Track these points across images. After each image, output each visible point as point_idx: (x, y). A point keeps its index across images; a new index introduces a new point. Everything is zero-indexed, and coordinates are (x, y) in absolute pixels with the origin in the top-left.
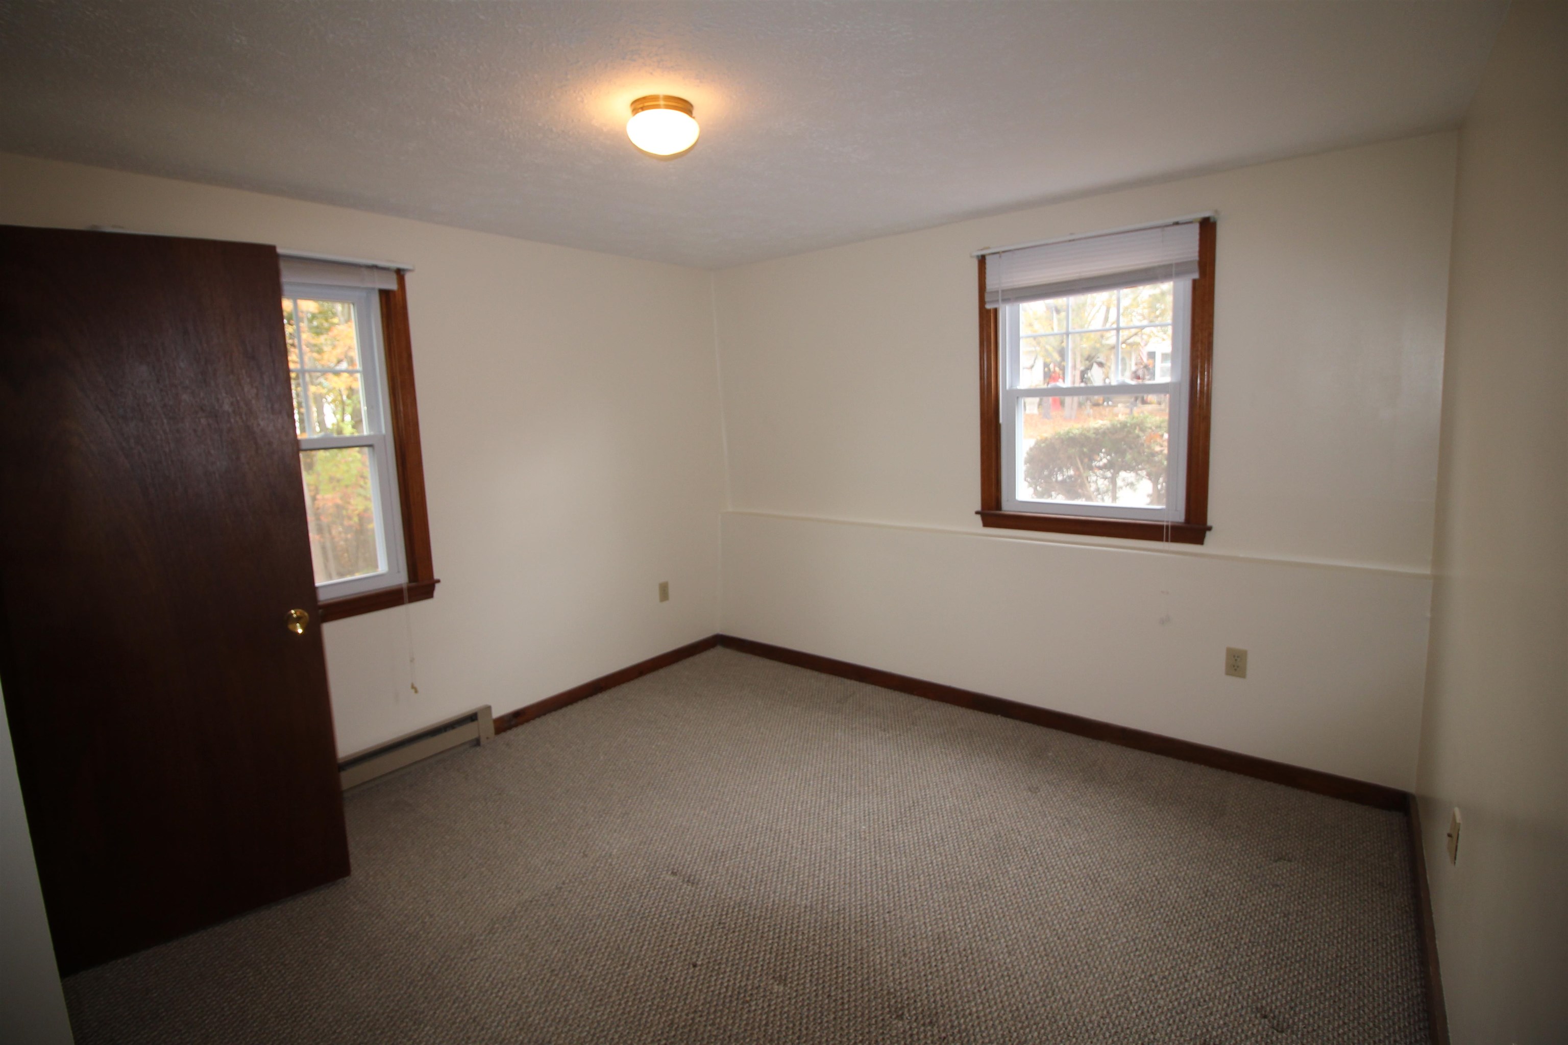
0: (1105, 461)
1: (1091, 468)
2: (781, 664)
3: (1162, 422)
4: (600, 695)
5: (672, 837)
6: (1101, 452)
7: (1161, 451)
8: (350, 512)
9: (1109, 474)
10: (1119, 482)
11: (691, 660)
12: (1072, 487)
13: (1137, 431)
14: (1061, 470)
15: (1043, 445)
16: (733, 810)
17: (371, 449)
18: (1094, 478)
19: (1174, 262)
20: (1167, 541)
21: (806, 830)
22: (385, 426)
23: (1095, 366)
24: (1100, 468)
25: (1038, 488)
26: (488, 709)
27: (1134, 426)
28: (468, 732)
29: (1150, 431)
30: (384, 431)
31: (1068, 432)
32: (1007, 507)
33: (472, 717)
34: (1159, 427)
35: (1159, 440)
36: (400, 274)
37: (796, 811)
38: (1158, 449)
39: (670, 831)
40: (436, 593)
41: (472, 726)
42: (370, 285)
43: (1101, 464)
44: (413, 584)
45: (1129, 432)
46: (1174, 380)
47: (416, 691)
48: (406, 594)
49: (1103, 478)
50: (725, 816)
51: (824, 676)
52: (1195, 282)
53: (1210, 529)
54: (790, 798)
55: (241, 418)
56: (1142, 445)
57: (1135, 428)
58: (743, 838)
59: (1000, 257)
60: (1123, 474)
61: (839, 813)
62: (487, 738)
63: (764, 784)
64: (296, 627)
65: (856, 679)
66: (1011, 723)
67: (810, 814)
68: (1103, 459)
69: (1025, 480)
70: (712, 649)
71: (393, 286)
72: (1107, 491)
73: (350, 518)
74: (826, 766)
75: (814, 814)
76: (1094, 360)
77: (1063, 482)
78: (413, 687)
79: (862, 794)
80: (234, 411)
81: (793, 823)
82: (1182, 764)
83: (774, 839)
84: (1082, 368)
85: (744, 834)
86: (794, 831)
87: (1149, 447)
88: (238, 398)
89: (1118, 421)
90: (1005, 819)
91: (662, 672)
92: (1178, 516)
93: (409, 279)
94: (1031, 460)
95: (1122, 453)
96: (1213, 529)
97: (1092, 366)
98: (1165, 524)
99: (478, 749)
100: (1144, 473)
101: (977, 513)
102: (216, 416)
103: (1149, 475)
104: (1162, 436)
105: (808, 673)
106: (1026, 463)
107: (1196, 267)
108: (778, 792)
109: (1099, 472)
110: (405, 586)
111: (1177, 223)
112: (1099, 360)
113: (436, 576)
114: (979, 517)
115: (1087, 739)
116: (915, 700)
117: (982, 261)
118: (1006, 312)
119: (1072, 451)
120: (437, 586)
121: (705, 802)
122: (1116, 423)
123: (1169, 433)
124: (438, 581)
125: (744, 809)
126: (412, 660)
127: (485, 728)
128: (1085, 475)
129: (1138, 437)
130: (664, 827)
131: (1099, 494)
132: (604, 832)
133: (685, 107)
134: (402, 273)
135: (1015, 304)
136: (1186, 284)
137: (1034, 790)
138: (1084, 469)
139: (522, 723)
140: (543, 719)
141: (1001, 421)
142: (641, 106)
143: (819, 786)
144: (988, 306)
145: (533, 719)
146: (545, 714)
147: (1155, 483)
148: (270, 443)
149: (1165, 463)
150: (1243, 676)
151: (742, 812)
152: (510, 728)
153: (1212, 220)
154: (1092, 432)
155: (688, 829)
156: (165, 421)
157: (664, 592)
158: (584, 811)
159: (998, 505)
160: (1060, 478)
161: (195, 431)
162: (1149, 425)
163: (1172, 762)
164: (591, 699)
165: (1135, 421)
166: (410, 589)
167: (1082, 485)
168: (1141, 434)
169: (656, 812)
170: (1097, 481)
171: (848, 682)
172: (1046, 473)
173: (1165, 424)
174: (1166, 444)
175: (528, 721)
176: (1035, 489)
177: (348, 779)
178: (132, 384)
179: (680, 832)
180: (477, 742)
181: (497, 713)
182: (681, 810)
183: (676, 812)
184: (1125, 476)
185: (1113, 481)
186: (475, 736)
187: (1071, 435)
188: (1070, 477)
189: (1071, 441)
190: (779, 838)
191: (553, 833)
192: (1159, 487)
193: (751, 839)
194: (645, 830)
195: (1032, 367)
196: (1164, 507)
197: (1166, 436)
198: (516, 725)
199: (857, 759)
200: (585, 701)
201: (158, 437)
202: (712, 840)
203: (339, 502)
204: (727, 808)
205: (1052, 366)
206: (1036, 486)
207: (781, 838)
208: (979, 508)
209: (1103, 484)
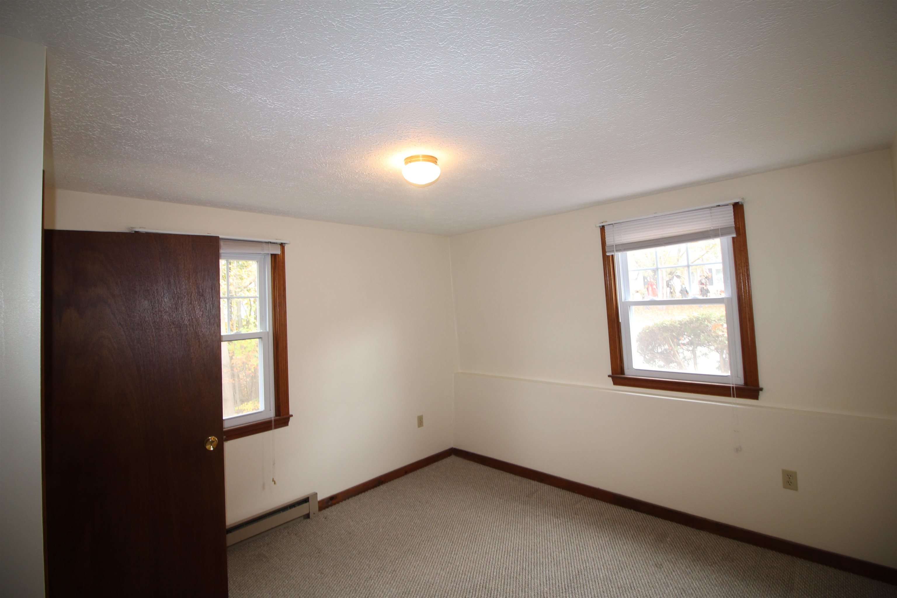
0: (687, 340)
1: (678, 345)
2: (491, 469)
3: (722, 316)
4: (381, 487)
5: (422, 589)
6: (685, 335)
7: (723, 335)
8: (249, 366)
9: (691, 348)
10: (698, 353)
11: (436, 464)
12: (668, 357)
13: (706, 323)
14: (660, 345)
15: (647, 331)
16: (461, 572)
17: (261, 339)
18: (681, 351)
19: (720, 227)
20: (734, 397)
21: (508, 589)
22: (269, 327)
23: (675, 277)
24: (684, 344)
25: (646, 356)
26: (316, 494)
27: (705, 319)
28: (303, 510)
29: (714, 322)
30: (268, 330)
31: (662, 323)
32: (628, 373)
33: (306, 500)
34: (720, 320)
35: (720, 328)
36: (282, 245)
37: (502, 574)
38: (720, 333)
39: (421, 584)
40: (290, 423)
41: (306, 505)
42: (267, 252)
43: (685, 342)
44: (278, 418)
45: (701, 323)
46: (727, 296)
47: (275, 483)
48: (273, 423)
49: (687, 350)
50: (456, 576)
51: (518, 478)
52: (733, 238)
53: (761, 389)
54: (498, 564)
55: (193, 328)
56: (710, 331)
57: (705, 321)
58: (468, 593)
59: (613, 226)
60: (699, 348)
61: (530, 577)
62: (314, 514)
63: (481, 553)
64: (210, 447)
65: (538, 481)
66: (641, 515)
67: (510, 578)
68: (685, 340)
69: (638, 352)
70: (449, 458)
71: (278, 252)
72: (690, 359)
73: (250, 369)
74: (520, 542)
75: (513, 578)
76: (674, 275)
77: (662, 353)
78: (273, 480)
79: (544, 564)
80: (190, 325)
81: (500, 584)
82: (759, 549)
83: (487, 595)
84: (668, 279)
85: (468, 590)
86: (501, 590)
87: (715, 332)
88: (193, 317)
89: (694, 316)
90: (640, 587)
91: (418, 472)
92: (739, 380)
93: (286, 247)
94: (641, 340)
95: (697, 336)
96: (764, 391)
97: (673, 277)
98: (731, 385)
99: (308, 520)
100: (712, 348)
101: (609, 376)
102: (180, 327)
103: (717, 349)
104: (722, 325)
105: (508, 475)
106: (637, 341)
107: (734, 229)
108: (490, 560)
109: (684, 347)
110: (273, 419)
111: (719, 206)
112: (677, 274)
113: (291, 413)
114: (610, 379)
115: (693, 529)
116: (577, 497)
117: (603, 228)
118: (619, 257)
119: (665, 335)
120: (291, 418)
121: (444, 565)
122: (692, 317)
123: (727, 323)
124: (292, 416)
125: (468, 571)
126: (274, 464)
127: (313, 507)
128: (675, 349)
129: (707, 326)
130: (418, 582)
131: (686, 360)
132: (380, 583)
133: (434, 160)
134: (283, 245)
135: (624, 252)
136: (728, 240)
137: (659, 566)
138: (674, 345)
139: (335, 504)
140: (347, 501)
141: (620, 321)
142: (410, 160)
143: (516, 557)
144: (608, 254)
145: (342, 501)
146: (348, 498)
147: (721, 353)
148: (206, 341)
149: (727, 342)
150: (796, 489)
151: (467, 574)
152: (327, 507)
153: (740, 203)
154: (677, 323)
155: (433, 585)
156: (154, 330)
157: (420, 421)
158: (369, 567)
159: (622, 372)
160: (660, 350)
161: (168, 335)
162: (714, 319)
163: (752, 547)
164: (375, 489)
165: (704, 316)
166: (275, 420)
167: (674, 355)
168: (709, 324)
169: (413, 571)
170: (684, 353)
171: (533, 483)
172: (650, 347)
173: (724, 318)
174: (726, 330)
175: (338, 502)
176: (645, 357)
177: (231, 539)
178: (139, 311)
179: (428, 586)
180: (307, 516)
181: (320, 497)
182: (428, 570)
183: (425, 571)
184: (700, 350)
185: (694, 352)
186: (307, 512)
187: (664, 325)
188: (666, 350)
189: (665, 329)
190: (491, 594)
191: (349, 582)
192: (724, 356)
193: (473, 594)
194: (406, 584)
195: (637, 279)
196: (729, 374)
197: (725, 326)
198: (331, 505)
199: (541, 538)
200: (372, 490)
201: (149, 339)
202: (448, 593)
203: (244, 360)
204: (458, 570)
205: (648, 279)
206: (645, 355)
207: (492, 595)
208: (610, 373)
209: (688, 354)
